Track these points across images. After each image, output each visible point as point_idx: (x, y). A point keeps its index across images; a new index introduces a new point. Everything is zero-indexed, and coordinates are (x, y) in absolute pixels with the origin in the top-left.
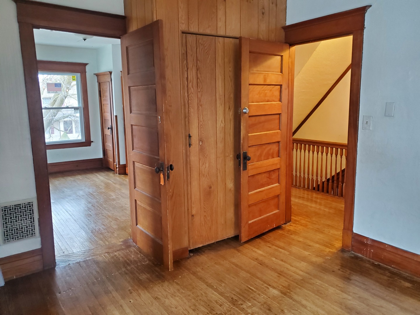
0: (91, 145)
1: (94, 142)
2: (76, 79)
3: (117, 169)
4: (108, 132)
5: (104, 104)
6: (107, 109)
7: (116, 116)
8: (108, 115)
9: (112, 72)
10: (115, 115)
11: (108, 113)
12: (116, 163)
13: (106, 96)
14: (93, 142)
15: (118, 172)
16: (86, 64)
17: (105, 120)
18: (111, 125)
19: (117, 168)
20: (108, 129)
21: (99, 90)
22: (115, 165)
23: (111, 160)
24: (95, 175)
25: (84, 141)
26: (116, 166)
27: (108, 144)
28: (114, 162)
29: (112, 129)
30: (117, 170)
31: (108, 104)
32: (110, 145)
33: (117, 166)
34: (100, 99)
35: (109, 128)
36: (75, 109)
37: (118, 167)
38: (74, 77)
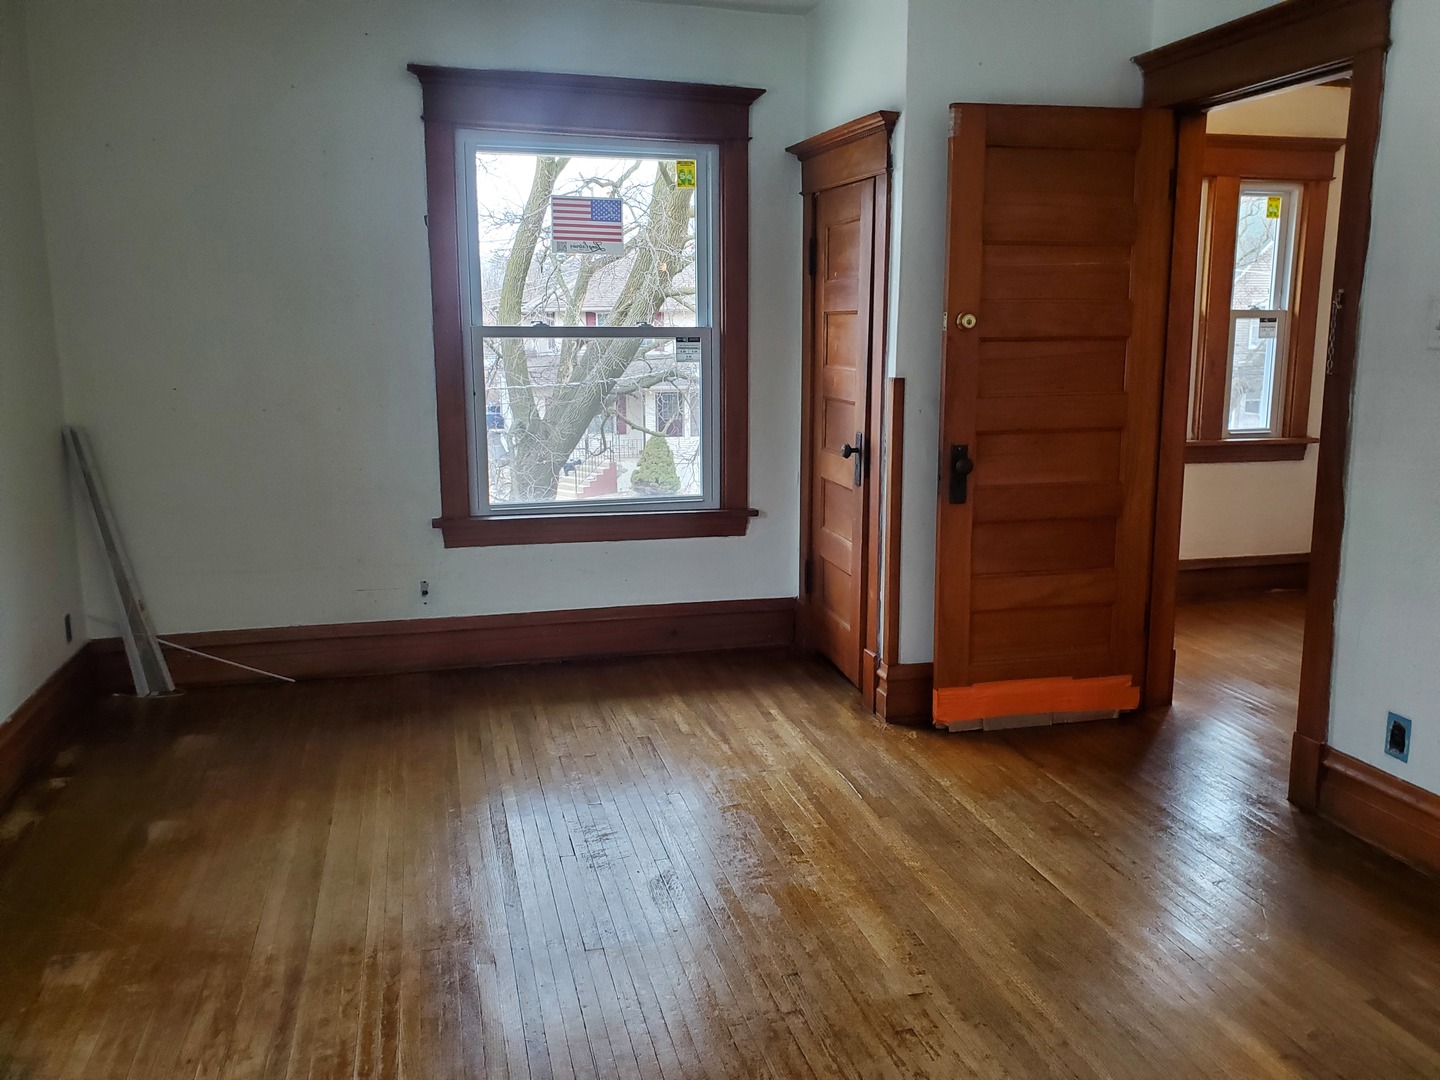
0: (748, 532)
1: (765, 515)
2: (694, 181)
3: (877, 685)
4: (841, 472)
5: (827, 315)
6: (849, 340)
7: (899, 383)
8: (848, 379)
9: (897, 115)
10: (892, 373)
11: (851, 364)
12: (877, 652)
13: (846, 270)
14: (755, 513)
15: (882, 706)
16: (754, 94)
17: (827, 400)
18: (863, 431)
19: (877, 678)
20: (847, 455)
21: (809, 236)
22: (868, 665)
23: (846, 623)
24: (759, 705)
25: (714, 504)
26: (877, 666)
27: (835, 535)
28: (863, 645)
29: (864, 452)
30: (882, 691)
31: (856, 313)
32: (849, 544)
33: (883, 673)
34: (809, 292)
35: (848, 452)
36: (683, 337)
37: (889, 680)
38: (686, 169)
